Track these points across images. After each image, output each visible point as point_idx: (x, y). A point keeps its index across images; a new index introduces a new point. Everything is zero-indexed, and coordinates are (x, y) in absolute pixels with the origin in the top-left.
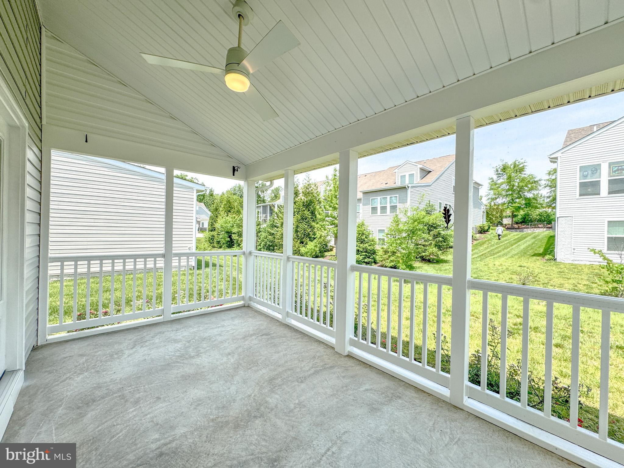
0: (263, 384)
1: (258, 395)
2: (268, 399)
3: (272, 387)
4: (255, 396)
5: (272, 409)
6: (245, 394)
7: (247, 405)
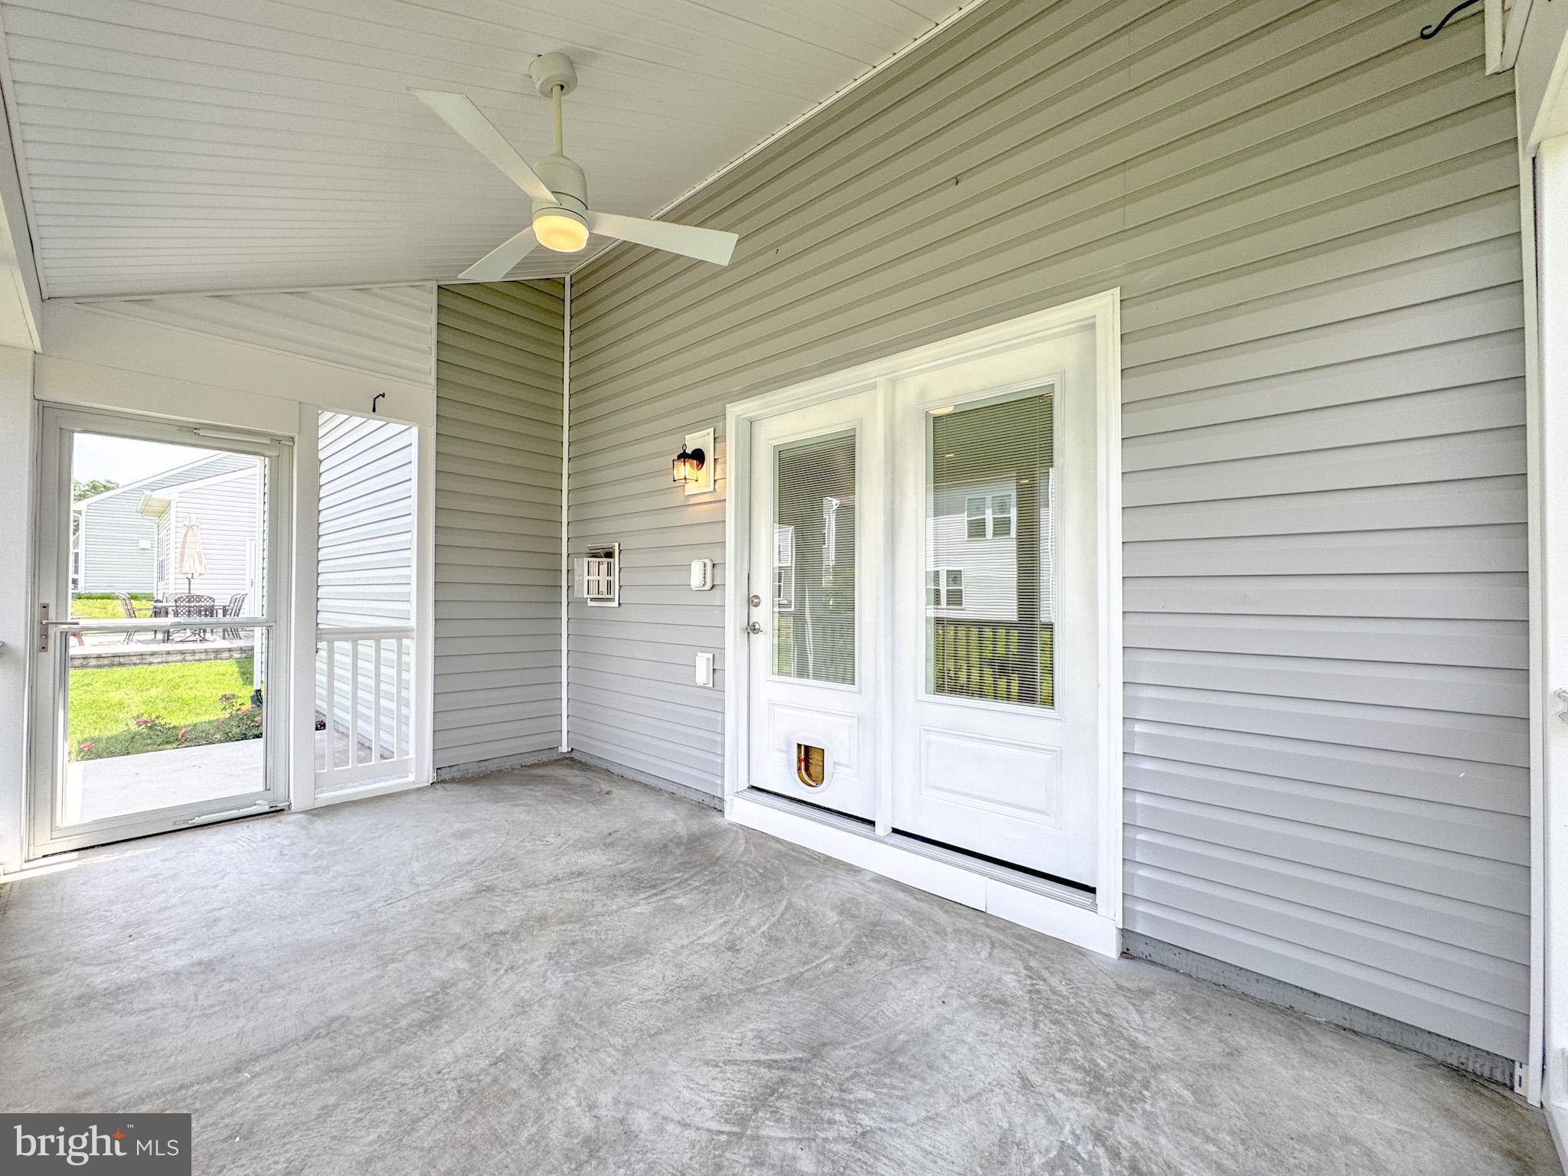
0: (463, 1005)
1: (488, 972)
2: (466, 966)
3: (440, 996)
4: (497, 970)
5: (463, 947)
6: (522, 973)
7: (519, 951)
